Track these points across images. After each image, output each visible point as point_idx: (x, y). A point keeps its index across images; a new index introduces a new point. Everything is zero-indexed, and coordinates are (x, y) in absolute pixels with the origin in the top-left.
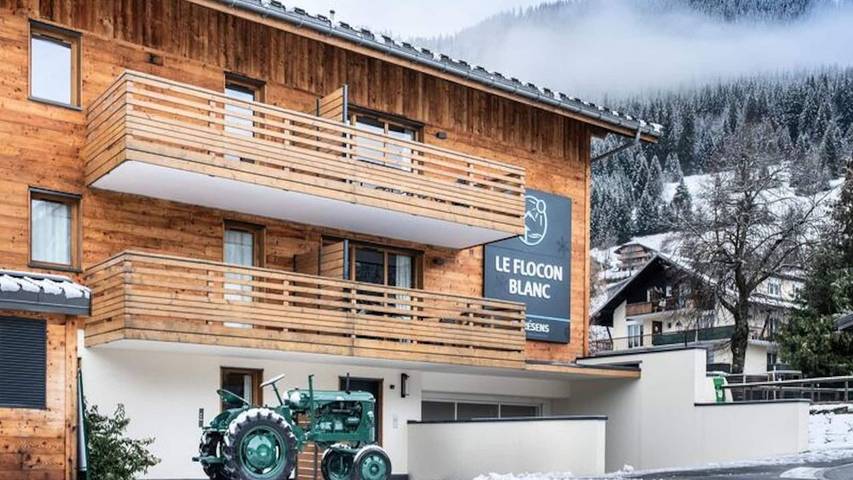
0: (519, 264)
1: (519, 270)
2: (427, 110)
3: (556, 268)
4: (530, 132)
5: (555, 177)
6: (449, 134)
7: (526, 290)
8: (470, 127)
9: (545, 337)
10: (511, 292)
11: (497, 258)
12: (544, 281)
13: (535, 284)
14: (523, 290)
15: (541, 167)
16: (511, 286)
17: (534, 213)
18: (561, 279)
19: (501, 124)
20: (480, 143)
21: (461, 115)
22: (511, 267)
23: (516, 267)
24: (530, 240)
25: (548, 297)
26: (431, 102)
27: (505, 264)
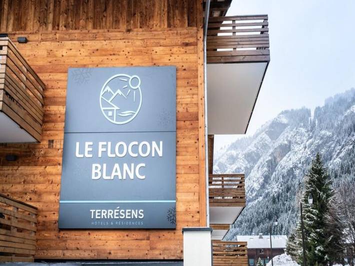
0: (105, 146)
1: (105, 153)
2: (11, 21)
3: (154, 144)
4: (125, 14)
5: (157, 49)
6: (31, 37)
7: (114, 174)
8: (56, 25)
9: (141, 225)
10: (93, 177)
11: (78, 144)
12: (138, 160)
13: (125, 166)
14: (109, 174)
15: (138, 43)
16: (94, 171)
17: (124, 90)
18: (160, 153)
19: (91, 14)
20: (67, 37)
21: (46, 17)
22: (95, 151)
23: (101, 150)
24: (119, 118)
25: (143, 177)
26: (15, 14)
27: (87, 149)
